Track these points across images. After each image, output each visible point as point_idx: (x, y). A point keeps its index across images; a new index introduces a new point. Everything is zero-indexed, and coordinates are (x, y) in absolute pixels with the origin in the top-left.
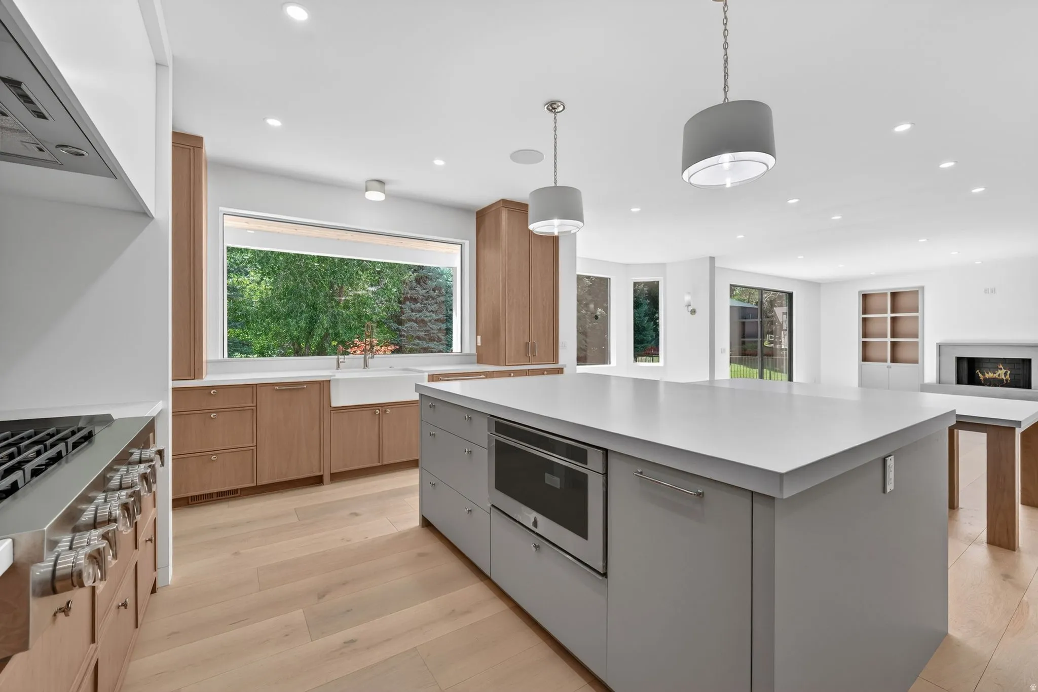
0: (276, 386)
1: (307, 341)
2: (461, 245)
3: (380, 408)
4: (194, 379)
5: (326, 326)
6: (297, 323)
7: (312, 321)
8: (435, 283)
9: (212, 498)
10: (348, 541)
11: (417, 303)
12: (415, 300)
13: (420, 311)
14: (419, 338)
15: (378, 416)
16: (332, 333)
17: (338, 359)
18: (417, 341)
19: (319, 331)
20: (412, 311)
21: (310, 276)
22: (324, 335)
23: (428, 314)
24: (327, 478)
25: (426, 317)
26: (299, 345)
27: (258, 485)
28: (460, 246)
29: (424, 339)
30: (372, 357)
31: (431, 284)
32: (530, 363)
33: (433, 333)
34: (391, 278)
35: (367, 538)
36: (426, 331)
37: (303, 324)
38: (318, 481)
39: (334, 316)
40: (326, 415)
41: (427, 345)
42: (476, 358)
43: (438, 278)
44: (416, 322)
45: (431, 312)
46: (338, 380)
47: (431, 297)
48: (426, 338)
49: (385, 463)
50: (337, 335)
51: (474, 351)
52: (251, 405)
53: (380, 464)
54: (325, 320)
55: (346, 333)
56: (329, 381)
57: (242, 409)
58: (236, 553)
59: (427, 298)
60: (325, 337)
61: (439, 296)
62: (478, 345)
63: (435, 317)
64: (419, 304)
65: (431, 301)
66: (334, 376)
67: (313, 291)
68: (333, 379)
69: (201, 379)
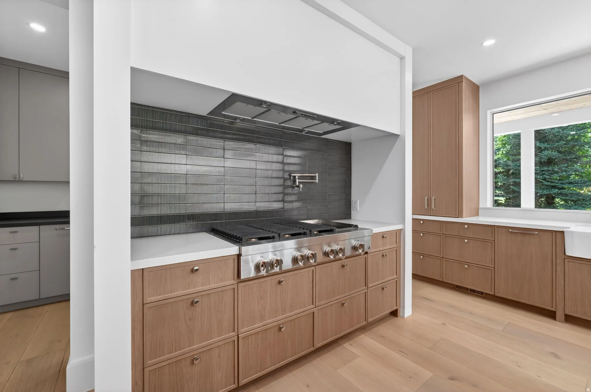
0: (510, 229)
4: (458, 218)
9: (468, 291)
10: (519, 366)
24: (559, 316)
27: (496, 295)
35: (539, 377)
38: (551, 315)
40: (560, 261)
56: (564, 233)
57: (484, 241)
58: (444, 324)
66: (569, 228)
68: (568, 231)
69: (462, 218)
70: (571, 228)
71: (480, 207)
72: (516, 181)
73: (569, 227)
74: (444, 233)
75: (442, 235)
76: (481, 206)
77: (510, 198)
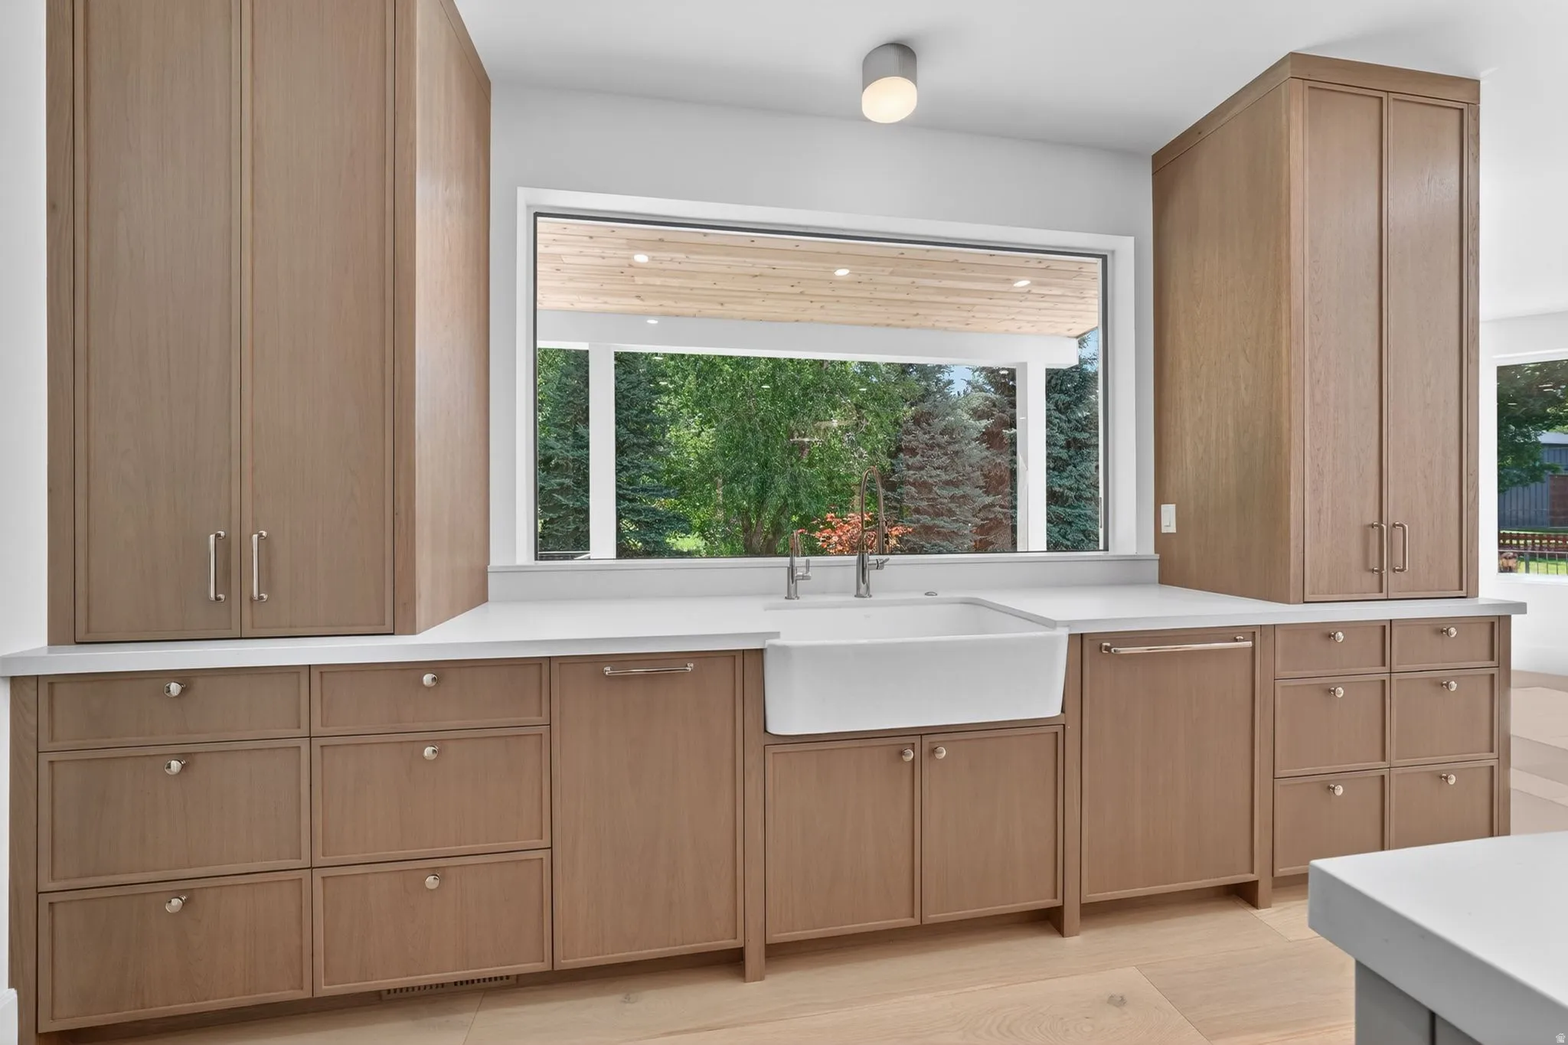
0: (608, 663)
1: (759, 516)
2: (1104, 258)
3: (917, 740)
4: (393, 634)
5: (783, 493)
6: (744, 489)
7: (764, 487)
8: (944, 423)
11: (915, 456)
12: (913, 452)
13: (921, 468)
14: (917, 511)
15: (908, 769)
16: (791, 504)
17: (792, 569)
18: (916, 516)
19: (773, 501)
20: (909, 468)
21: (762, 420)
22: (781, 507)
23: (934, 473)
24: (754, 957)
25: (931, 477)
26: (749, 519)
27: (555, 969)
28: (1100, 261)
29: (926, 513)
30: (879, 566)
31: (939, 424)
32: (1383, 596)
33: (941, 503)
34: (878, 415)
36: (929, 499)
37: (752, 490)
38: (729, 965)
39: (794, 478)
40: (754, 760)
41: (933, 522)
42: (1155, 567)
43: (948, 414)
44: (913, 484)
45: (938, 468)
46: (785, 650)
47: (939, 445)
48: (931, 511)
49: (932, 917)
50: (798, 506)
51: (1149, 549)
52: (536, 719)
53: (916, 922)
54: (782, 485)
55: (810, 503)
56: (760, 652)
57: (516, 734)
59: (932, 447)
60: (781, 511)
61: (949, 443)
62: (1164, 530)
63: (945, 477)
64: (918, 457)
65: (937, 452)
66: (776, 635)
67: (766, 443)
68: (774, 646)
69: (413, 632)
70: (782, 635)
71: (491, 564)
72: (564, 484)
73: (778, 631)
74: (317, 729)
75: (304, 745)
76: (496, 561)
77: (552, 521)
